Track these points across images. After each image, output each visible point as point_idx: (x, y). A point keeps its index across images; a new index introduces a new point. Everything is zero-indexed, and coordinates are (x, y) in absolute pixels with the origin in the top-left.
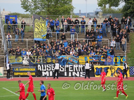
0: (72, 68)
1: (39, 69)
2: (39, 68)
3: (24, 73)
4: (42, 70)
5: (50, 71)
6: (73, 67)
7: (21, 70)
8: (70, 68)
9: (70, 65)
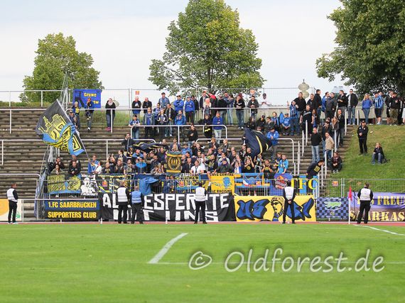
0: (182, 201)
3: (70, 213)
4: (112, 206)
8: (178, 202)
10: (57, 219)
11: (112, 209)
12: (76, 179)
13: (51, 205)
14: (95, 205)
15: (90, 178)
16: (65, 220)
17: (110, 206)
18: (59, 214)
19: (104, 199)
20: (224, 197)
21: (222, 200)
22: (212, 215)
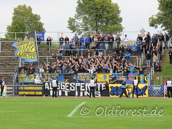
0: (83, 87)
1: (46, 88)
2: (47, 86)
3: (29, 92)
4: (50, 88)
5: (59, 90)
6: (84, 85)
7: (27, 89)
8: (81, 87)
9: (82, 84)
10: (23, 95)
11: (50, 90)
12: (32, 75)
13: (20, 88)
14: (41, 88)
15: (39, 75)
16: (27, 95)
17: (48, 89)
18: (24, 93)
19: (46, 85)
20: (104, 85)
21: (103, 86)
22: (98, 93)
